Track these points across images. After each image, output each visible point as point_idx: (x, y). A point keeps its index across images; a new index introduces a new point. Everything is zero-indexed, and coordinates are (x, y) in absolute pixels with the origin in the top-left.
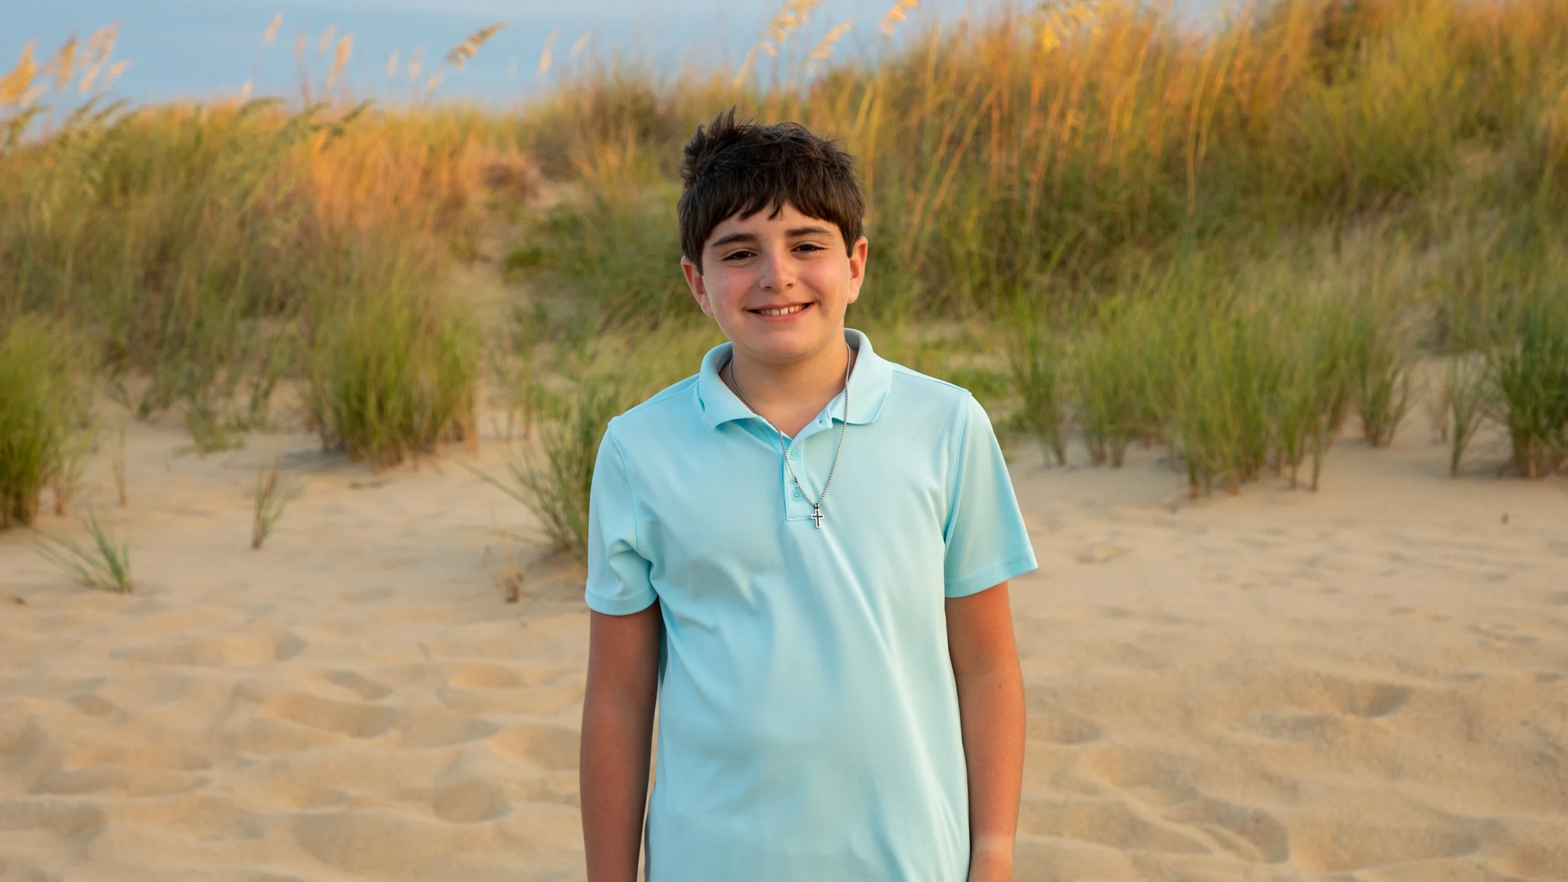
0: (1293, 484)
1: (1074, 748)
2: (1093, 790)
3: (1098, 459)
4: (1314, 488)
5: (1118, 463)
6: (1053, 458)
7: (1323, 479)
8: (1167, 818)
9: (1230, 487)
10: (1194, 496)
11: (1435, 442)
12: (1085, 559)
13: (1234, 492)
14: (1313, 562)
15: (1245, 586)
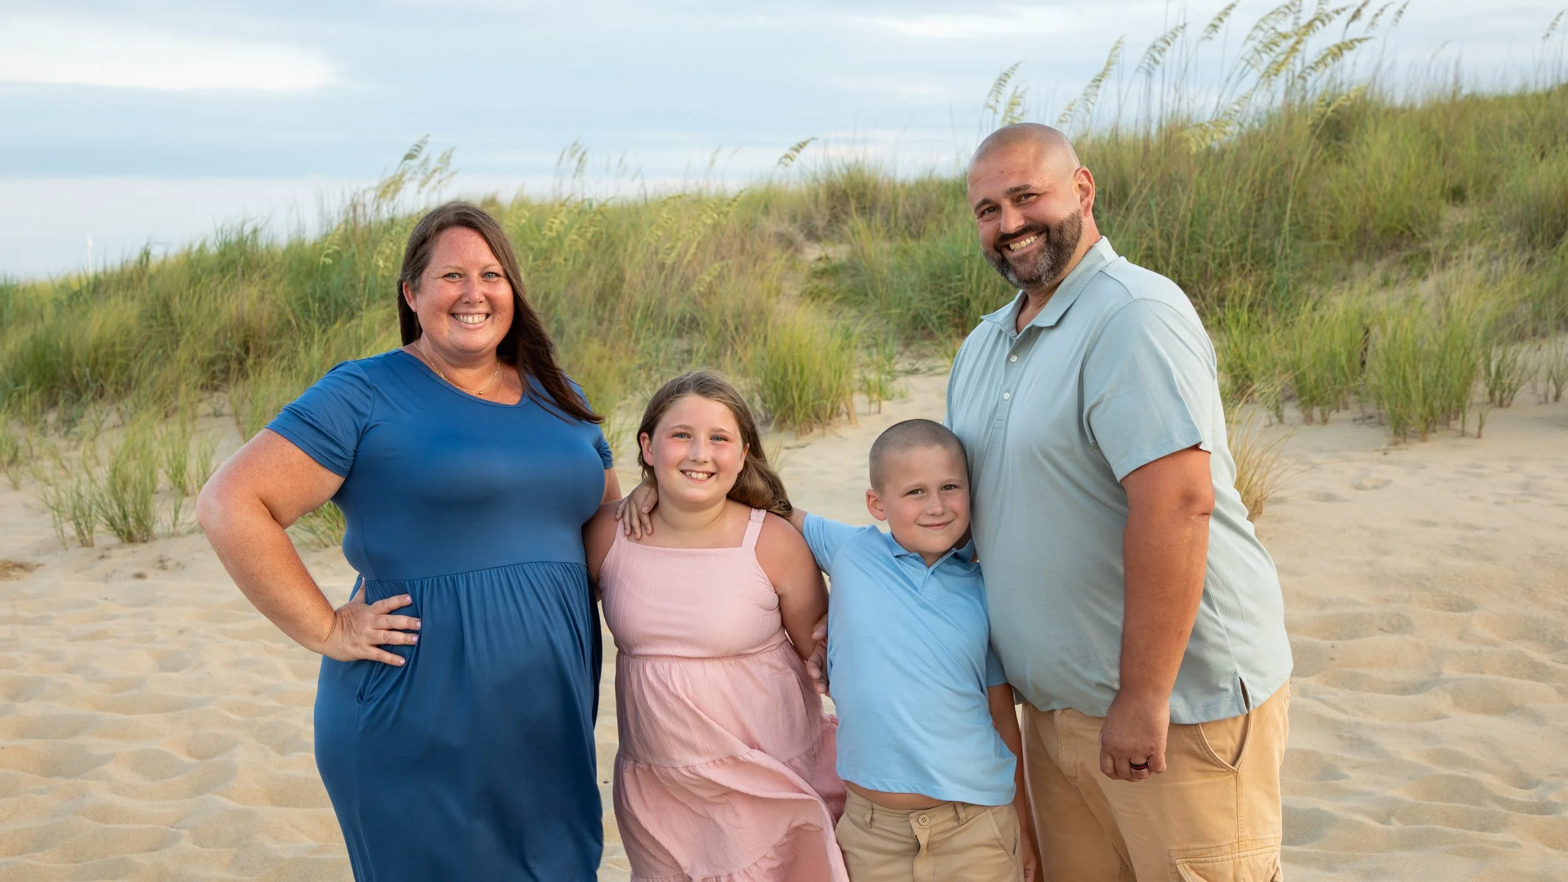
0: (1463, 434)
1: (1465, 615)
2: (1493, 643)
3: (1309, 420)
4: (1479, 436)
5: (1325, 421)
6: (1275, 420)
7: (1484, 428)
8: (1553, 661)
9: (1423, 437)
10: (1396, 443)
11: (1540, 403)
12: (1359, 487)
13: (1424, 440)
14: (1526, 486)
15: (1497, 503)
